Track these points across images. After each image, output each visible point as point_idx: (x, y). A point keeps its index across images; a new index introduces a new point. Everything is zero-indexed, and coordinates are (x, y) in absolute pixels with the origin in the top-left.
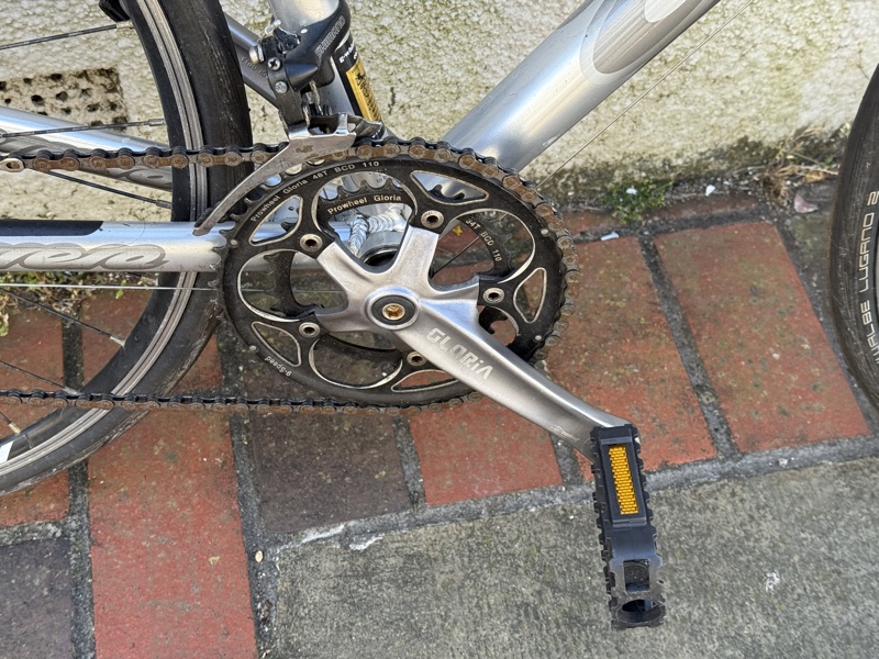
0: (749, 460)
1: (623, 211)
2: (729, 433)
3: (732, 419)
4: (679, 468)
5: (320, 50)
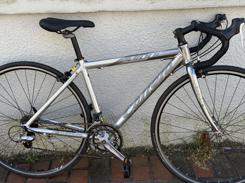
0: (155, 180)
1: (146, 153)
2: (154, 177)
3: (154, 176)
4: (146, 180)
5: (98, 115)
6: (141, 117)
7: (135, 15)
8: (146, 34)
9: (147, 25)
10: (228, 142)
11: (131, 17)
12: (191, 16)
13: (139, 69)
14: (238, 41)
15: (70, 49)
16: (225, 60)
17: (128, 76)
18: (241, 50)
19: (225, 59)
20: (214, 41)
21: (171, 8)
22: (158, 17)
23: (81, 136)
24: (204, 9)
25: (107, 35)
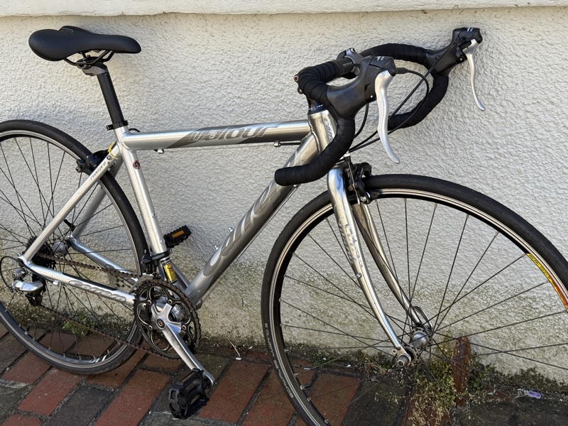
1: (317, 363)
6: (299, 274)
7: (253, 24)
8: (285, 73)
9: (285, 49)
10: (534, 377)
11: (246, 28)
12: (391, 29)
13: (279, 157)
14: (533, 105)
15: (125, 98)
16: (500, 154)
17: (257, 173)
18: (545, 130)
19: (499, 151)
20: (461, 100)
21: (327, 8)
22: (310, 31)
23: (123, 300)
24: (425, 13)
25: (198, 69)
